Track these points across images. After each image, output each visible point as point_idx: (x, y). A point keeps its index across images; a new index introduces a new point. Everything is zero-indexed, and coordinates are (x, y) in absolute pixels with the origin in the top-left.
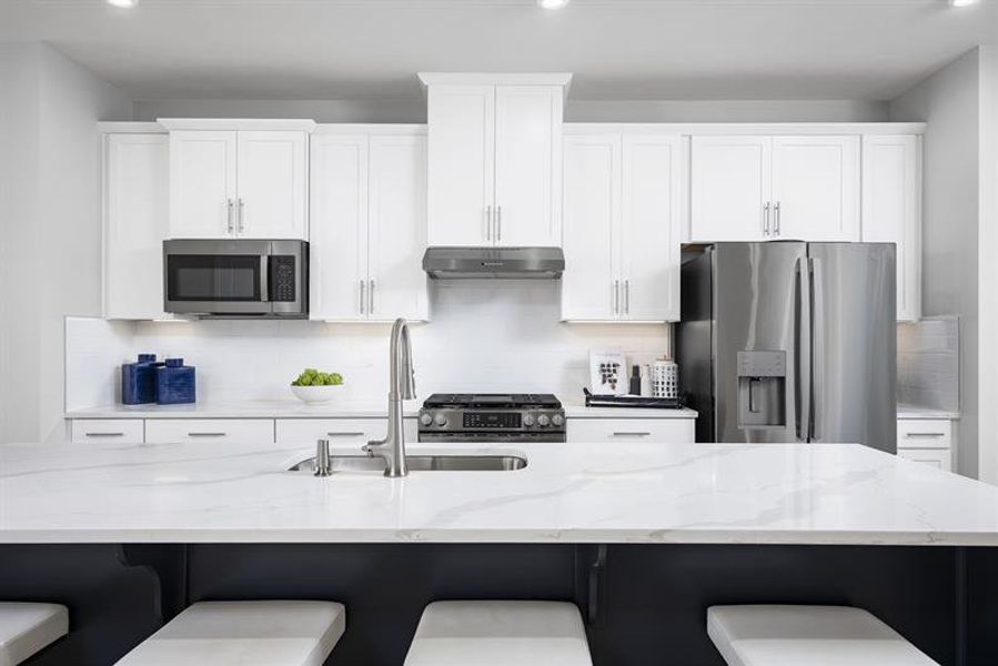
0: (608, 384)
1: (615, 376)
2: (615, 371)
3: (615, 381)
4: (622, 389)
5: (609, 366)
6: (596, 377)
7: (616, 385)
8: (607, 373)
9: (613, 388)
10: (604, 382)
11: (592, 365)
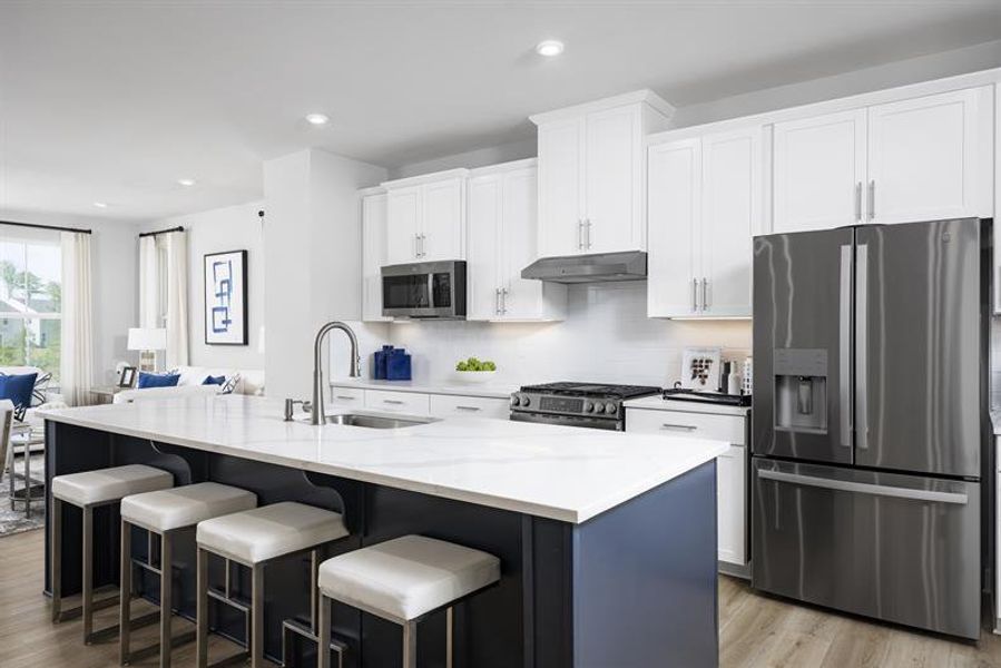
0: (698, 379)
1: (706, 371)
2: (707, 367)
3: (706, 377)
4: (712, 386)
5: (701, 361)
6: (687, 372)
7: (706, 380)
8: (698, 369)
9: (703, 383)
10: (694, 377)
11: (684, 361)
